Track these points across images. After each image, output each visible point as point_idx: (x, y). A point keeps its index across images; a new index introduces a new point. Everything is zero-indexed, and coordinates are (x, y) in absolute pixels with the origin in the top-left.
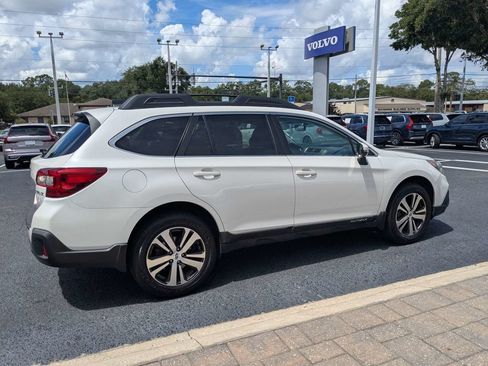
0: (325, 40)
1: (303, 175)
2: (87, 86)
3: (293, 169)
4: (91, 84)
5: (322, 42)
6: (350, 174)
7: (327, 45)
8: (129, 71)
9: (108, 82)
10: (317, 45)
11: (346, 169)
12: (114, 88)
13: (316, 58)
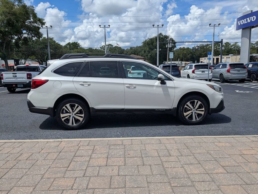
0: (248, 19)
1: (129, 87)
2: (127, 49)
3: (124, 84)
4: (129, 48)
5: (247, 20)
6: (154, 88)
7: (249, 21)
8: (146, 41)
9: (137, 47)
10: (244, 22)
11: (153, 86)
12: (140, 49)
13: (243, 29)
